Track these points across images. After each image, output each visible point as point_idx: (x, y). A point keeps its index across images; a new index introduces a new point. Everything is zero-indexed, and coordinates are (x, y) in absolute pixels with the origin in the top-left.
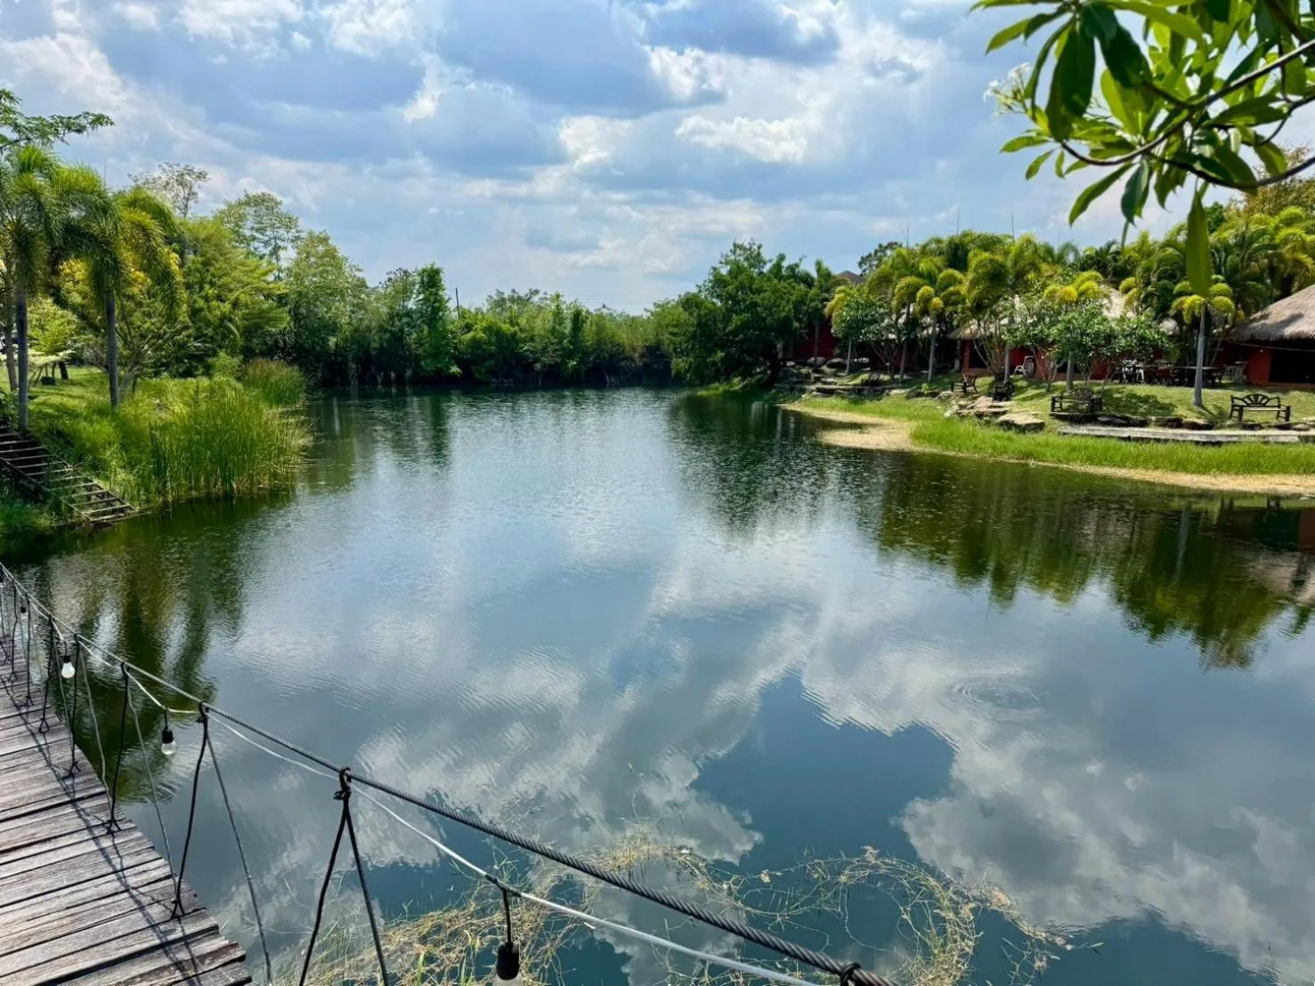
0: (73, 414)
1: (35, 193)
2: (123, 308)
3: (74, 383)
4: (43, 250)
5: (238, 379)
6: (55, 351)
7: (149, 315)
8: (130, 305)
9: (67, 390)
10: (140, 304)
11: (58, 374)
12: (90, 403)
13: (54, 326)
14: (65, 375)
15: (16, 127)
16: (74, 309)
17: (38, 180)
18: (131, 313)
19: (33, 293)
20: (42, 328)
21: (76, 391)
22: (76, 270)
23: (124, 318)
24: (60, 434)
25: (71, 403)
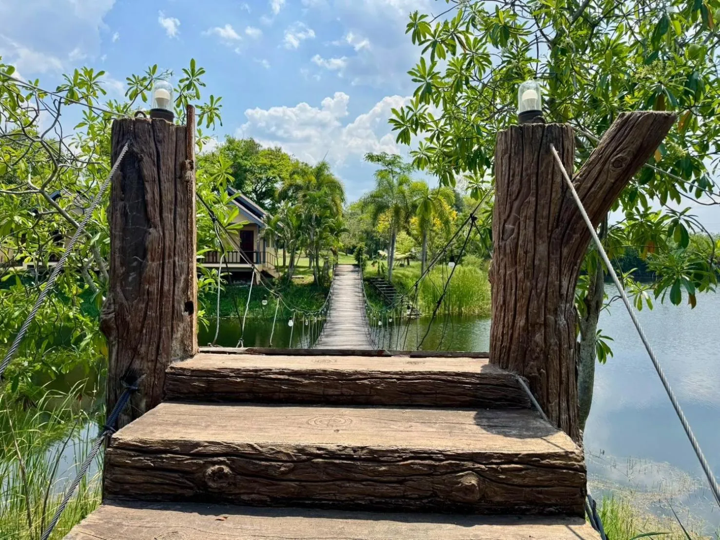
0: (407, 277)
1: (403, 192)
2: (430, 235)
3: (411, 267)
4: (403, 213)
5: (481, 269)
6: (404, 253)
7: (440, 238)
8: (433, 234)
9: (408, 269)
10: (437, 234)
11: (406, 263)
12: (414, 274)
13: (406, 243)
14: (408, 264)
15: (400, 168)
16: (413, 236)
17: (405, 188)
18: (434, 237)
19: (399, 231)
20: (402, 244)
21: (411, 269)
22: (414, 220)
23: (430, 240)
24: (401, 284)
25: (407, 273)
